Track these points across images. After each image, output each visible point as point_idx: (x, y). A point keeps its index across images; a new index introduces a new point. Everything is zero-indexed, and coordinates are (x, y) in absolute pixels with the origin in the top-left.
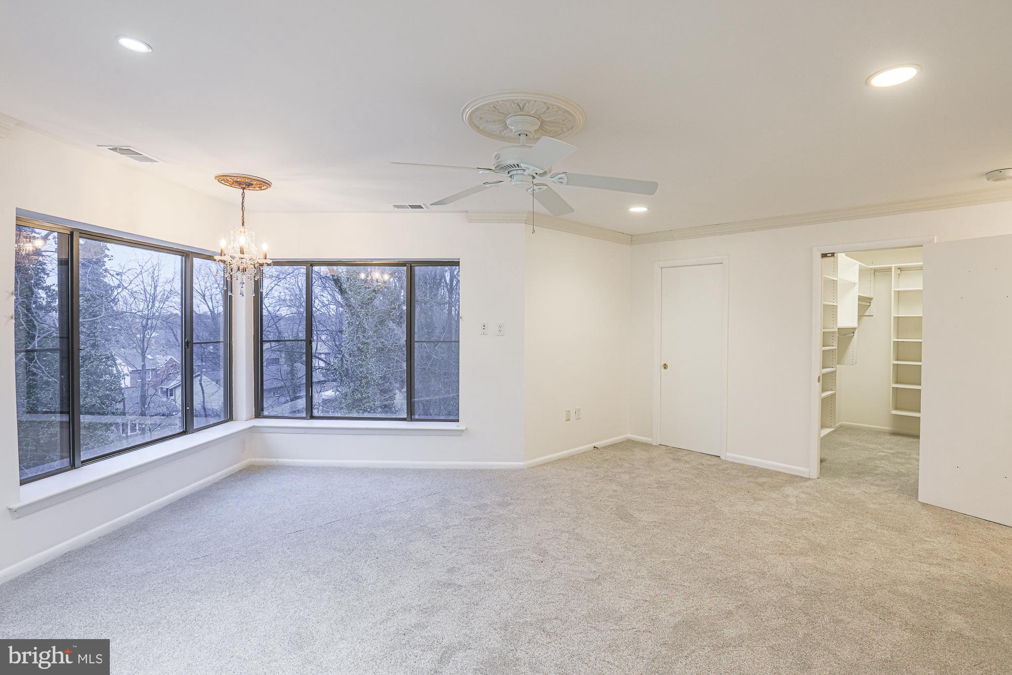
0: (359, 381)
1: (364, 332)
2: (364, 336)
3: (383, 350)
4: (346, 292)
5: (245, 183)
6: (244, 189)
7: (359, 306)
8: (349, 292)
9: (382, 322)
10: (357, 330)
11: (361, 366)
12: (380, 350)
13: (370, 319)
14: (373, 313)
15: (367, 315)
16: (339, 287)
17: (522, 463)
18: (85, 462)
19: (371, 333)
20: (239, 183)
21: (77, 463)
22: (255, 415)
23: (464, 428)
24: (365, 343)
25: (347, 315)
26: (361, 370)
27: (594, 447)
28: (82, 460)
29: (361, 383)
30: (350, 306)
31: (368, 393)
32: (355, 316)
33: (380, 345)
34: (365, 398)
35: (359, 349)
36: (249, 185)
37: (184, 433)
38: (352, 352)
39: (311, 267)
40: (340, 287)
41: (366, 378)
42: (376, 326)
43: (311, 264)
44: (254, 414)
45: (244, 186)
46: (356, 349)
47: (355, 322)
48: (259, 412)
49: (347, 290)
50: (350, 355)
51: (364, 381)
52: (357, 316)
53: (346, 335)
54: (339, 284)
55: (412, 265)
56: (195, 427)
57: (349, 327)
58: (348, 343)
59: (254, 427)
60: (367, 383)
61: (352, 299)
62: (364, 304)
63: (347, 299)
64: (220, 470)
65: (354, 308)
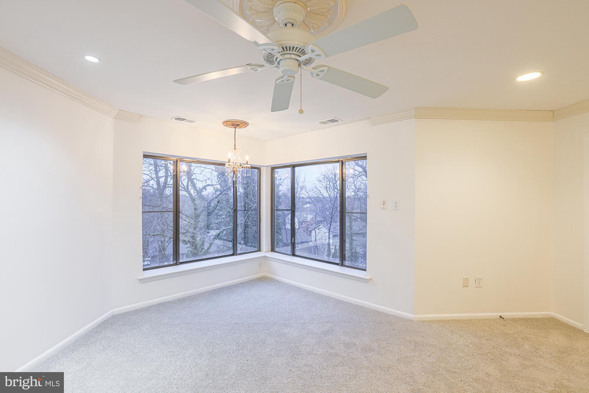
5: (236, 124)
6: (235, 127)
17: (413, 316)
18: (181, 263)
20: (233, 125)
21: (178, 263)
23: (368, 278)
27: (501, 317)
28: (180, 262)
36: (238, 125)
37: (233, 255)
43: (294, 166)
44: (270, 250)
45: (235, 126)
48: (273, 250)
56: (238, 253)
59: (265, 256)
64: (246, 277)
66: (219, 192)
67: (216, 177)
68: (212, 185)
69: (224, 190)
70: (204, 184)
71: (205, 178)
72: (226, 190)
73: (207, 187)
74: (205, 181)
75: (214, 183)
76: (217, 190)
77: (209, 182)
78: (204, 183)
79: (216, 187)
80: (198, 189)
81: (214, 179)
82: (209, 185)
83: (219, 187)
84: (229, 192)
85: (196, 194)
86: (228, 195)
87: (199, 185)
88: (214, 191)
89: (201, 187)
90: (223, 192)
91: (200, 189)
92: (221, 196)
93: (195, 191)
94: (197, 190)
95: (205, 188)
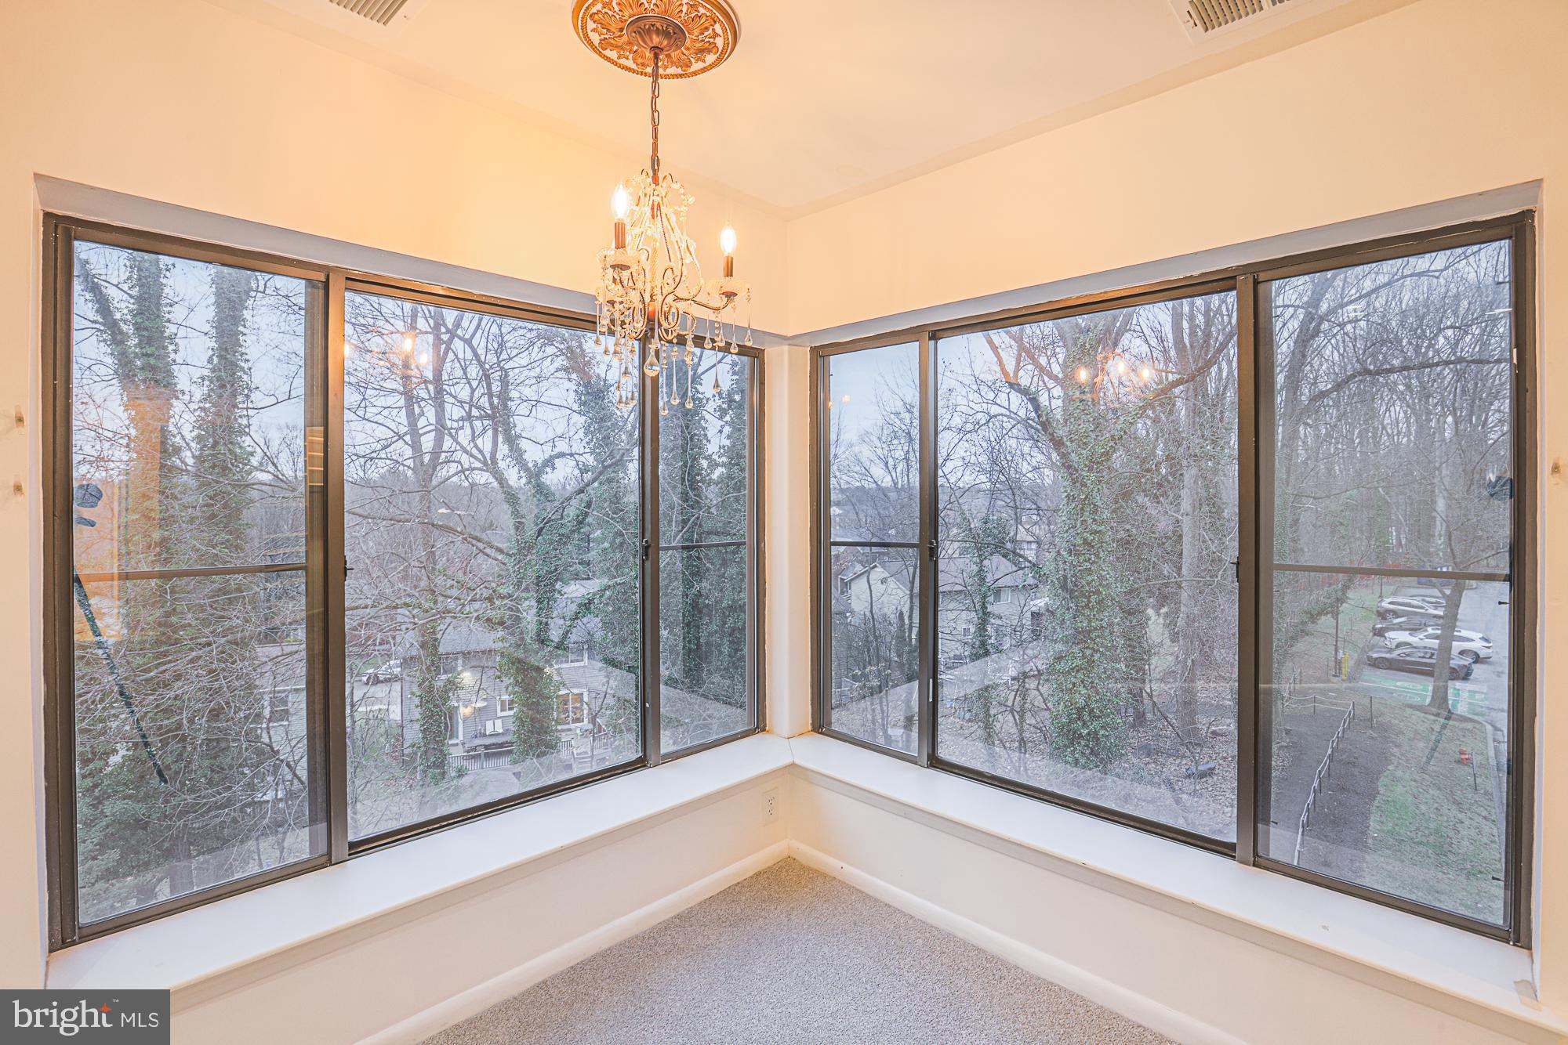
0: (1086, 597)
1: (1095, 512)
2: (1094, 520)
3: (1128, 542)
4: (1063, 444)
7: (1086, 466)
8: (1068, 443)
9: (1126, 495)
10: (1082, 509)
11: (1089, 571)
12: (1125, 543)
13: (1106, 491)
14: (1111, 478)
15: (1100, 482)
16: (1050, 434)
18: (358, 848)
19: (1106, 514)
22: (813, 724)
24: (1096, 532)
25: (1065, 483)
26: (1090, 578)
29: (1089, 602)
30: (1069, 467)
31: (1101, 620)
32: (1078, 485)
33: (1122, 534)
34: (1095, 629)
35: (1085, 541)
37: (642, 762)
38: (1072, 548)
39: (932, 342)
40: (1052, 435)
41: (1097, 592)
42: (1117, 502)
43: (932, 332)
44: (810, 722)
46: (1079, 541)
47: (1079, 495)
48: (821, 724)
49: (1065, 439)
50: (1070, 552)
51: (1093, 598)
52: (1082, 485)
53: (1064, 518)
54: (1050, 431)
55: (1262, 276)
56: (663, 751)
57: (1068, 503)
58: (1067, 531)
59: (792, 767)
60: (1100, 602)
61: (1073, 455)
62: (1094, 463)
63: (1063, 456)
65: (1077, 471)
66: (590, 473)
67: (583, 430)
68: (571, 455)
69: (605, 468)
70: (548, 451)
71: (551, 435)
72: (610, 466)
73: (556, 461)
74: (551, 444)
75: (577, 447)
76: (584, 470)
77: (562, 446)
78: (547, 448)
79: (581, 459)
80: (530, 465)
81: (576, 437)
82: (562, 455)
83: (590, 460)
84: (621, 475)
85: (524, 480)
86: (618, 482)
87: (534, 455)
88: (577, 472)
89: (540, 462)
90: (601, 473)
91: (535, 465)
92: (596, 484)
93: (522, 472)
94: (527, 470)
95: (549, 462)
